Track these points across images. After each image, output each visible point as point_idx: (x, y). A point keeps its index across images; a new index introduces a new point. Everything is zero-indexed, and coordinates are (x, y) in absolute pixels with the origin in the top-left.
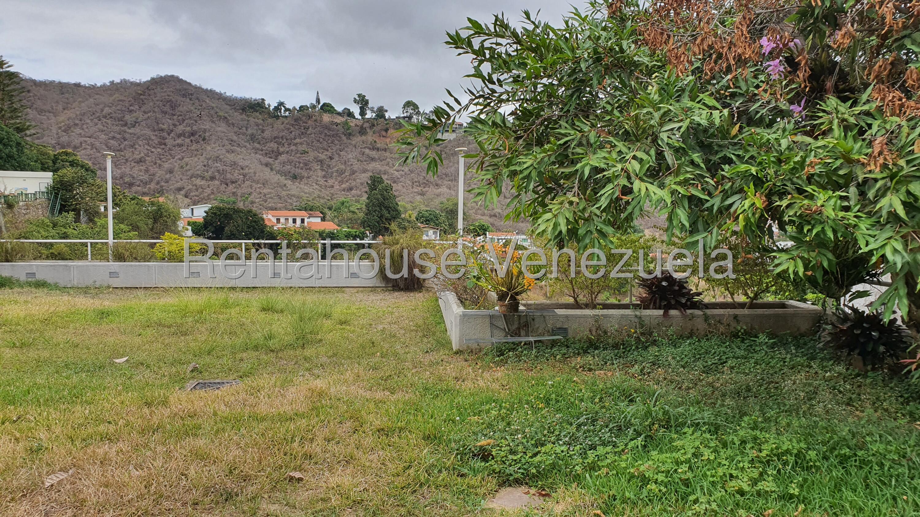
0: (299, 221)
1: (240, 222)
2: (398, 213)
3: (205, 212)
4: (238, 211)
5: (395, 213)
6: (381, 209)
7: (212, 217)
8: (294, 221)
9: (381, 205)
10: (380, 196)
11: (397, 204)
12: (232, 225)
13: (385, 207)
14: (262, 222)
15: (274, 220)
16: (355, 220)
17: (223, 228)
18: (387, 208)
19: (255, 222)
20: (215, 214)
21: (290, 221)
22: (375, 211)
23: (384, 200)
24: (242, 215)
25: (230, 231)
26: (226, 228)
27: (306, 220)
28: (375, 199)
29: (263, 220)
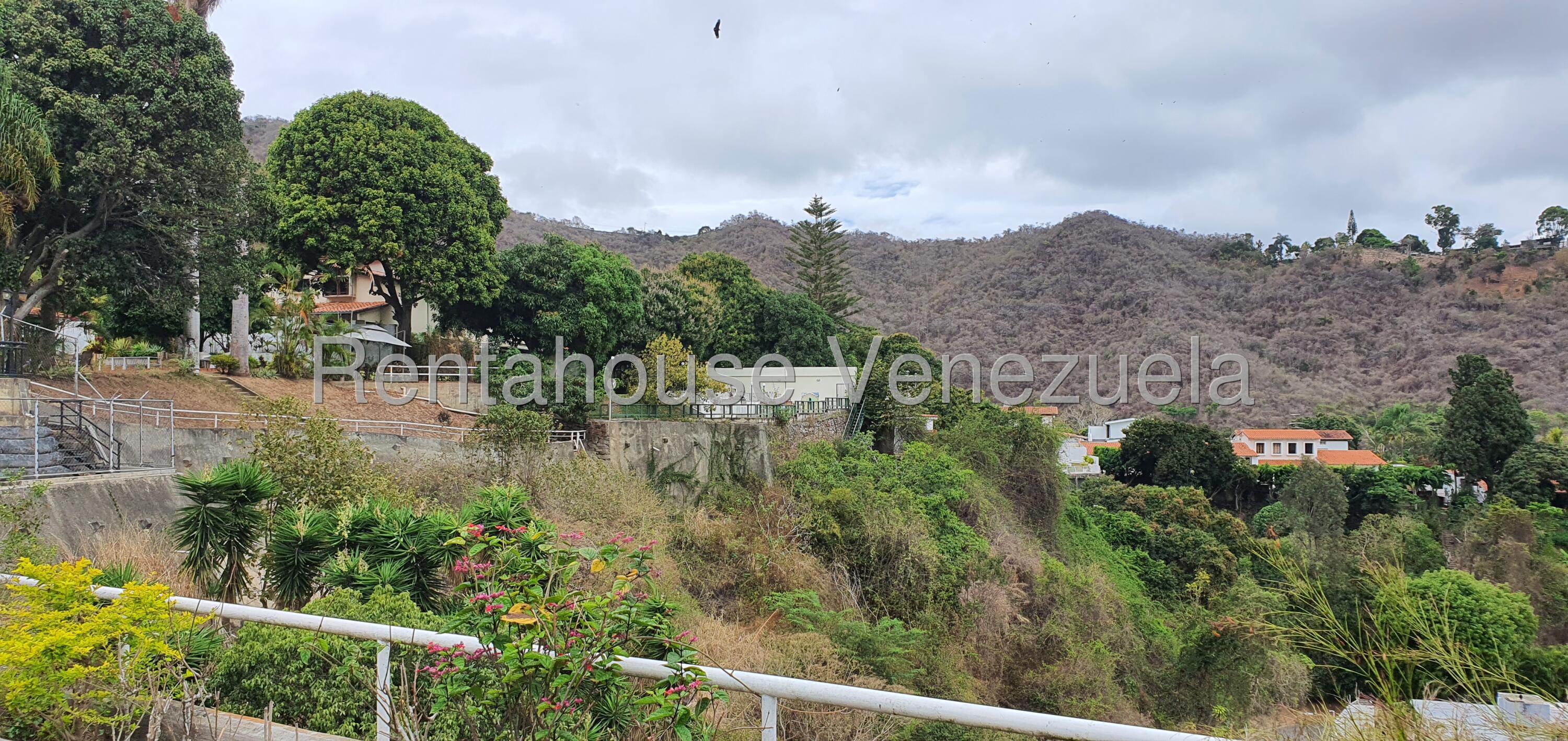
0: (1301, 449)
1: (1185, 449)
2: (1526, 434)
3: (1125, 432)
4: (1181, 429)
5: (1517, 433)
6: (1483, 425)
7: (1136, 441)
8: (1292, 448)
9: (1481, 416)
10: (1480, 398)
11: (1523, 413)
12: (1170, 455)
13: (1493, 421)
14: (1227, 451)
15: (1253, 447)
16: (1422, 446)
17: (1155, 460)
18: (1499, 422)
19: (1214, 450)
20: (1142, 434)
21: (1285, 447)
22: (1467, 429)
23: (1491, 405)
24: (1190, 436)
25: (1168, 466)
26: (1161, 461)
27: (1317, 446)
28: (1468, 403)
29: (1230, 446)
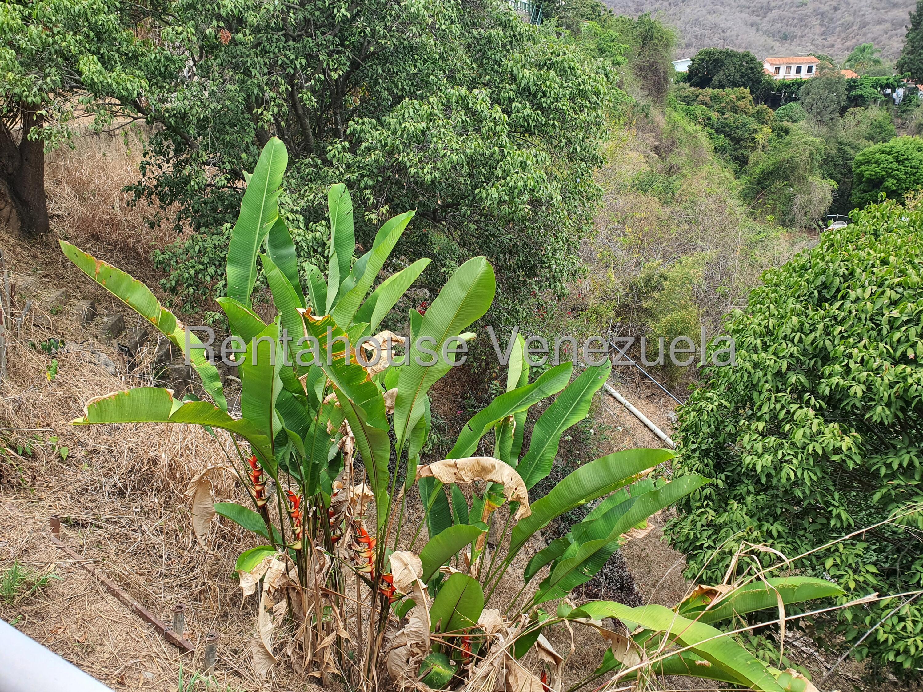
0: (804, 69)
1: (733, 69)
3: (692, 59)
4: (730, 55)
7: (699, 65)
8: (799, 70)
12: (722, 73)
14: (759, 69)
15: (773, 69)
17: (711, 78)
19: (751, 69)
20: (703, 60)
21: (794, 69)
24: (735, 60)
25: (719, 81)
26: (715, 78)
27: (815, 68)
29: (761, 66)
